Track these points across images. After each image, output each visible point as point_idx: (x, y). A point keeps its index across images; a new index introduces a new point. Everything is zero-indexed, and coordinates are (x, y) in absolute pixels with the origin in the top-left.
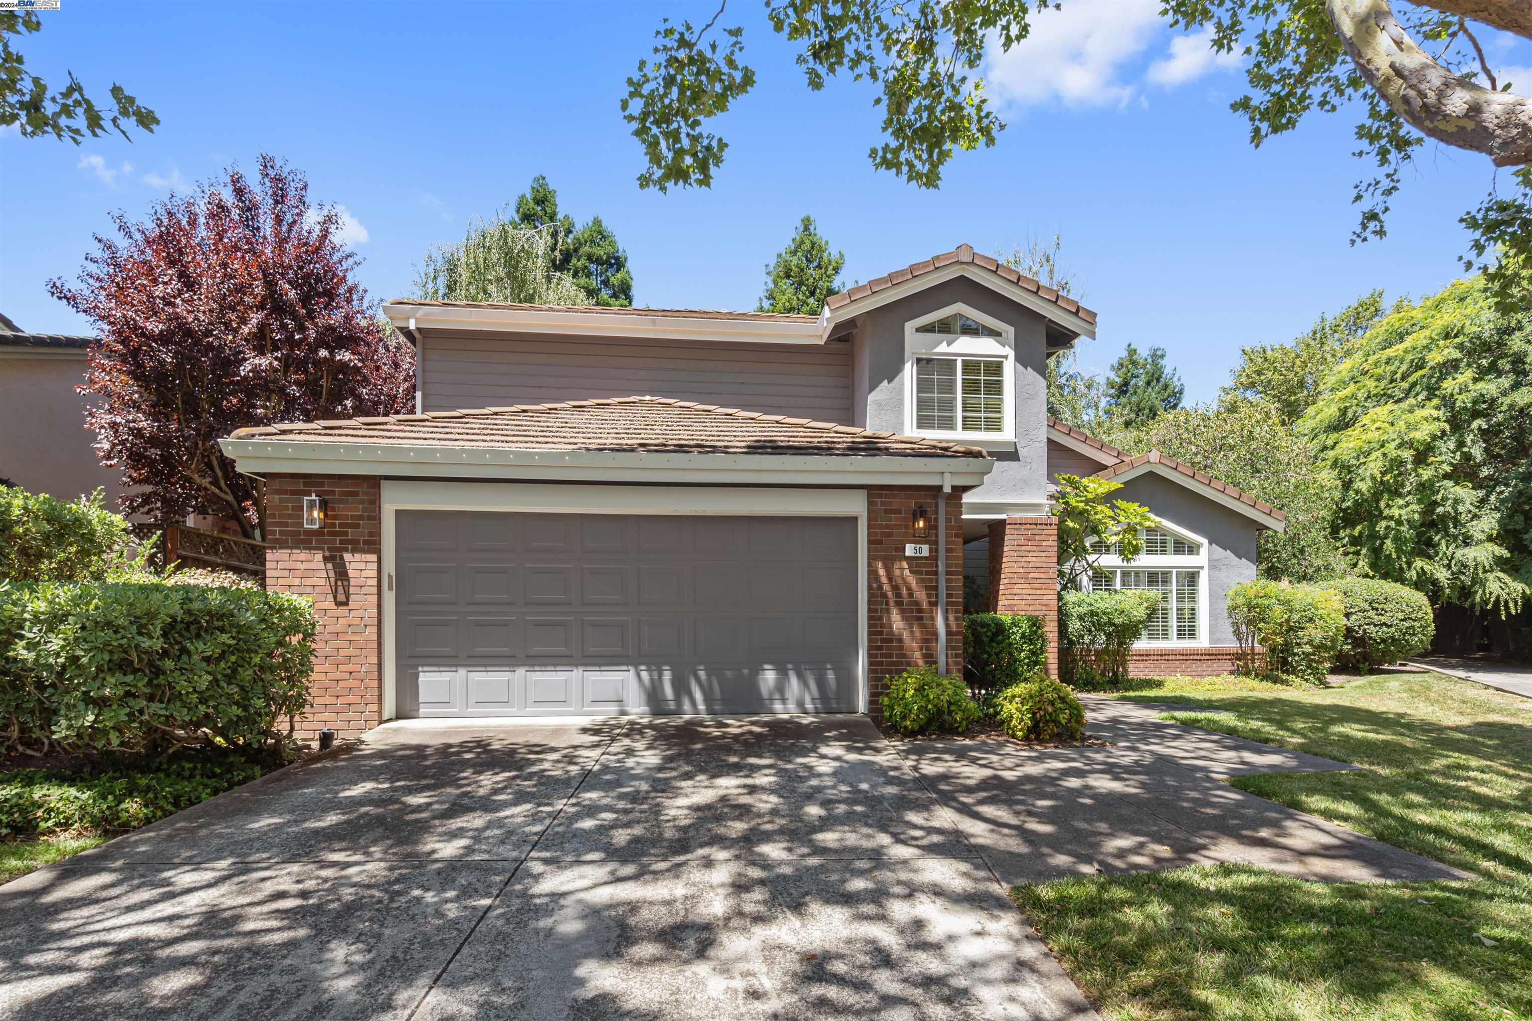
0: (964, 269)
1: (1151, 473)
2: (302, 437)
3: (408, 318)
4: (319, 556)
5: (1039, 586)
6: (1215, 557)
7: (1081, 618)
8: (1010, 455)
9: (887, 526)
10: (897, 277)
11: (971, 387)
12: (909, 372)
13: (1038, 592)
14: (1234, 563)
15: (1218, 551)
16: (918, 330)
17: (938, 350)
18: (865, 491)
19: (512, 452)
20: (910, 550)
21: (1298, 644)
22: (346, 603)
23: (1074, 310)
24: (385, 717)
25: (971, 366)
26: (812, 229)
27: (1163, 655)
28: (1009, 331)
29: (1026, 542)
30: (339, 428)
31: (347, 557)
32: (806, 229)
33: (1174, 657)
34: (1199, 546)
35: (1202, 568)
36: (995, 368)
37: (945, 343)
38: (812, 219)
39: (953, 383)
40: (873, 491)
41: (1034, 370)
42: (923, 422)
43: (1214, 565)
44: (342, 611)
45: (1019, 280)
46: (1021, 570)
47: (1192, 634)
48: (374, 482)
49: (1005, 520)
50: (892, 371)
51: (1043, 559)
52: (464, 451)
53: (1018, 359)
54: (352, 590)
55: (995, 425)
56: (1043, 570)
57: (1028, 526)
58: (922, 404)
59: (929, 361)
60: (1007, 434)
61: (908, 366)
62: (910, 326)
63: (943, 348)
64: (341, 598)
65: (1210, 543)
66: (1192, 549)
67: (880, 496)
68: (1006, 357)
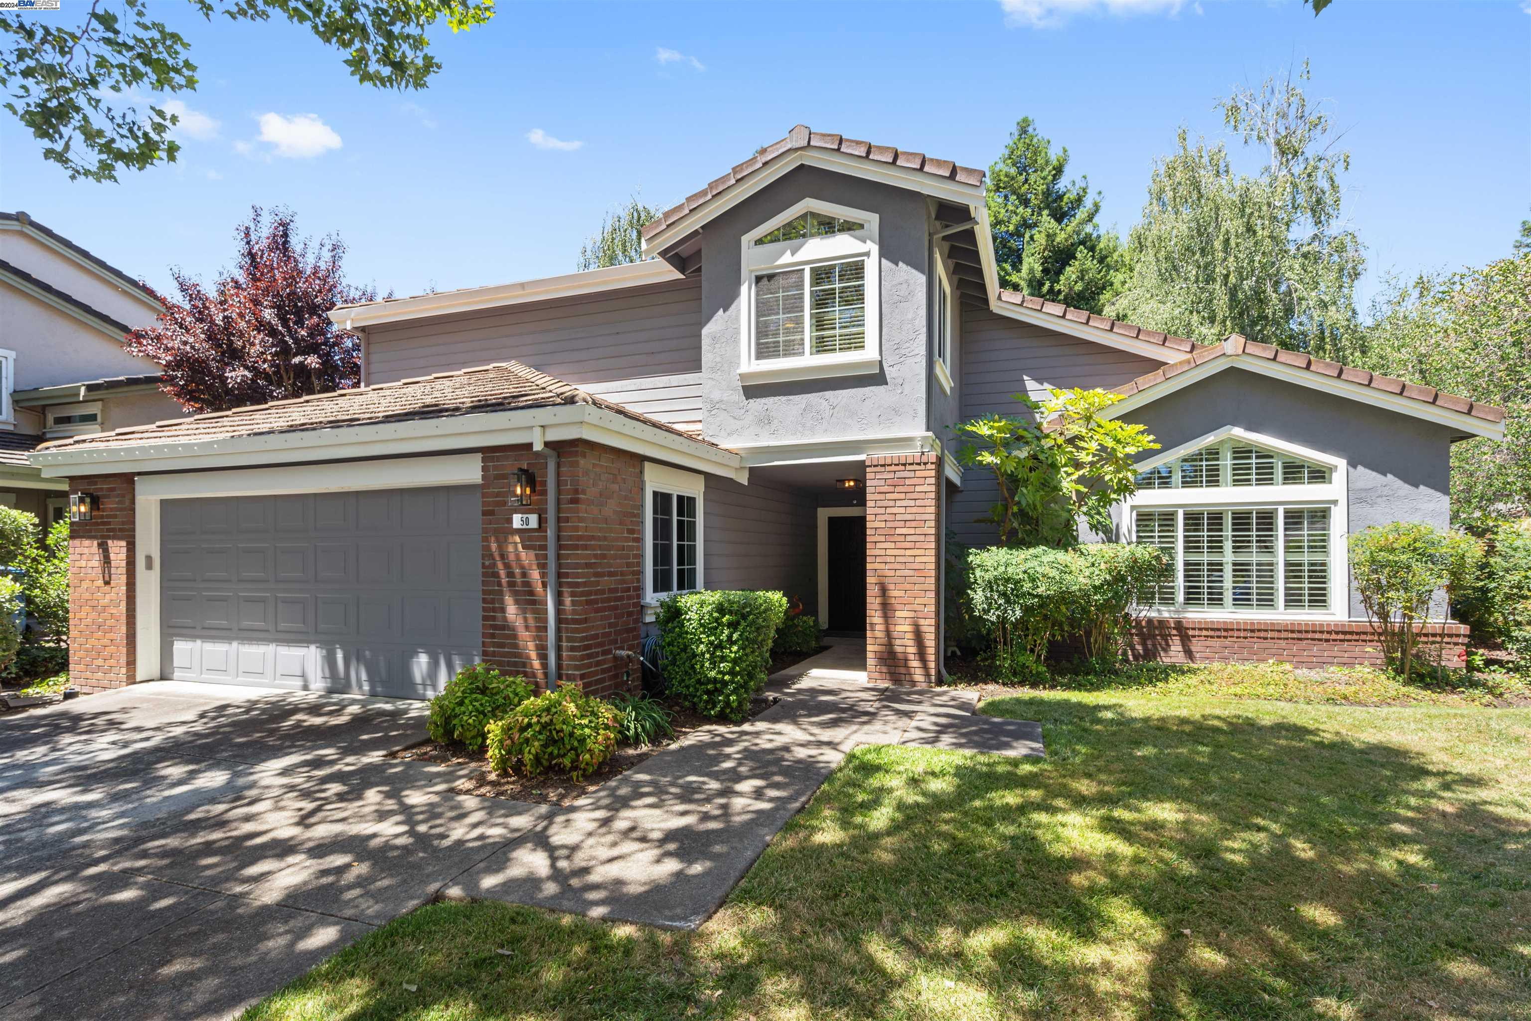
0: (801, 157)
1: (1232, 372)
2: (94, 444)
3: (346, 321)
4: (95, 543)
5: (908, 545)
6: (1360, 484)
8: (878, 378)
10: (717, 186)
11: (821, 301)
12: (747, 295)
13: (908, 552)
14: (1401, 493)
15: (1366, 476)
16: (759, 242)
17: (781, 261)
19: (195, 444)
20: (517, 521)
22: (107, 583)
23: (948, 175)
24: (138, 680)
25: (821, 274)
26: (1030, 129)
27: (1255, 631)
28: (872, 220)
29: (891, 489)
30: (133, 433)
31: (110, 542)
32: (1024, 131)
33: (1276, 635)
34: (1332, 469)
35: (1335, 502)
36: (855, 270)
37: (789, 252)
38: (1030, 119)
39: (801, 297)
41: (908, 264)
42: (763, 351)
43: (1355, 497)
44: (107, 588)
45: (868, 153)
46: (883, 525)
47: (1319, 599)
48: (128, 479)
49: (864, 461)
50: (728, 299)
51: (914, 510)
52: (151, 447)
53: (884, 253)
54: (113, 571)
55: (855, 342)
56: (913, 524)
57: (893, 468)
58: (762, 331)
59: (770, 277)
60: (870, 353)
61: (744, 289)
62: (747, 240)
63: (787, 258)
64: (107, 578)
65: (1352, 464)
66: (1319, 475)
67: (492, 459)
68: (867, 254)
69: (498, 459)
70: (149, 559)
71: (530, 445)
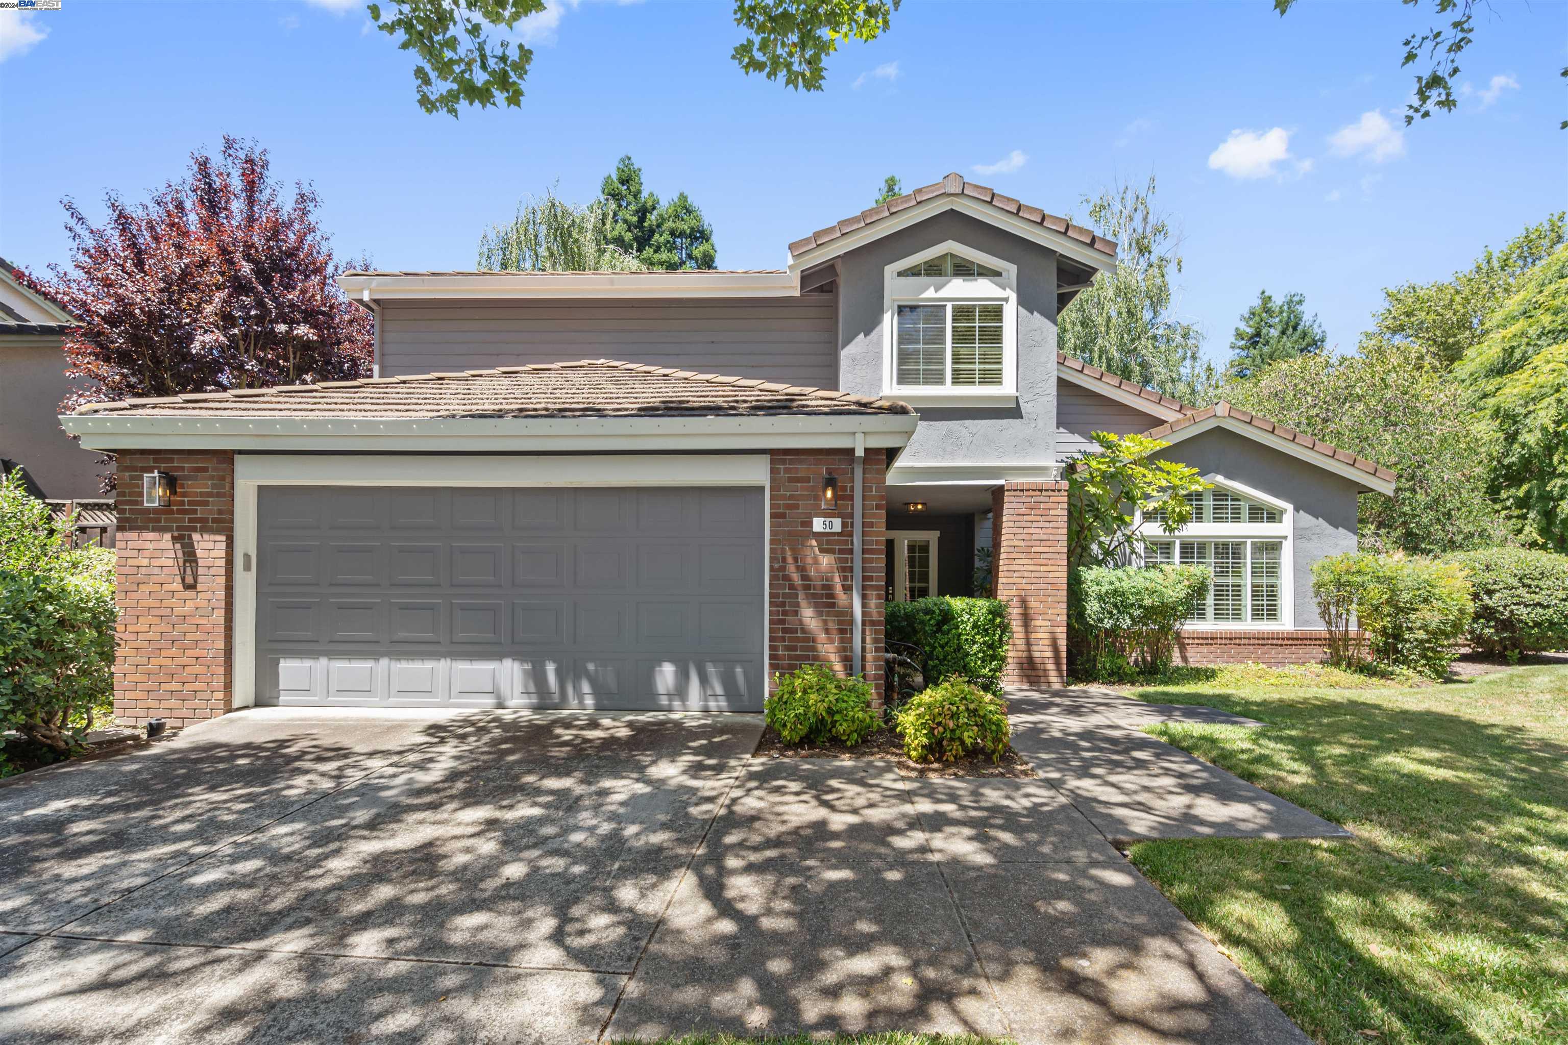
0: (952, 202)
1: (1219, 429)
2: (156, 411)
3: (362, 290)
4: (168, 536)
5: (1043, 562)
6: (1302, 524)
7: (1100, 598)
8: (1013, 412)
9: (791, 497)
10: (871, 216)
11: (961, 337)
12: (889, 323)
13: (1042, 568)
14: (1327, 532)
15: (1307, 519)
16: (900, 274)
17: (924, 296)
18: (767, 458)
19: (381, 422)
20: (818, 524)
21: (1410, 629)
22: (193, 587)
23: (1088, 241)
24: (235, 705)
25: (963, 312)
26: (896, 189)
27: (1233, 639)
28: (1010, 270)
29: (1028, 511)
30: (205, 401)
31: (196, 537)
32: (891, 189)
33: (1247, 641)
34: (1282, 512)
35: (1285, 538)
36: (995, 313)
37: (932, 289)
38: (897, 178)
39: (943, 330)
40: (777, 456)
41: (1042, 314)
42: (904, 377)
43: (1300, 534)
44: (190, 594)
45: (1019, 209)
46: (1021, 543)
47: (1272, 614)
48: (227, 457)
49: (1003, 486)
50: (870, 324)
51: (1049, 531)
52: (304, 422)
53: (1021, 302)
54: (201, 571)
55: (993, 377)
56: (1048, 543)
57: (1031, 493)
58: (903, 357)
59: (913, 308)
60: (1007, 388)
61: (887, 317)
62: (890, 270)
63: (930, 293)
64: (189, 580)
65: (1297, 509)
66: (1273, 516)
67: (784, 462)
68: (1006, 300)
69: (792, 462)
70: (247, 556)
71: (852, 450)
